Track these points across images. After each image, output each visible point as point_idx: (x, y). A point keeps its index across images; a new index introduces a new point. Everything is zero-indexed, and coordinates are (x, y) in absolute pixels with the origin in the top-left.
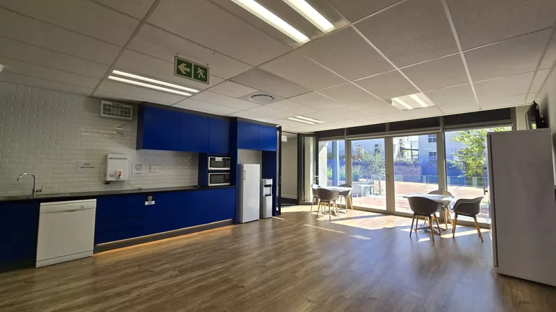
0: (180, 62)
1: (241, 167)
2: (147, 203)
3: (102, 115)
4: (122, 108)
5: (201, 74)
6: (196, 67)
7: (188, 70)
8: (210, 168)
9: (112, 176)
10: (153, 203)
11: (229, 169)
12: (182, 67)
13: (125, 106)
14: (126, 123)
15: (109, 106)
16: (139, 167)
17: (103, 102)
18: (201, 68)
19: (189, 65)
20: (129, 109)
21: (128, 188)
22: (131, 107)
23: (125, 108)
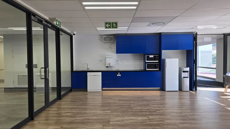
0: (106, 23)
1: (164, 60)
2: (118, 75)
3: (104, 41)
4: (109, 38)
5: (115, 25)
6: (112, 23)
7: (110, 25)
8: (146, 61)
9: (108, 64)
10: (120, 75)
11: (158, 61)
12: (107, 25)
13: (111, 36)
14: (111, 43)
15: (105, 37)
16: (117, 61)
17: (104, 36)
18: (114, 23)
19: (110, 24)
20: (112, 37)
21: (114, 69)
22: (113, 36)
23: (111, 37)
